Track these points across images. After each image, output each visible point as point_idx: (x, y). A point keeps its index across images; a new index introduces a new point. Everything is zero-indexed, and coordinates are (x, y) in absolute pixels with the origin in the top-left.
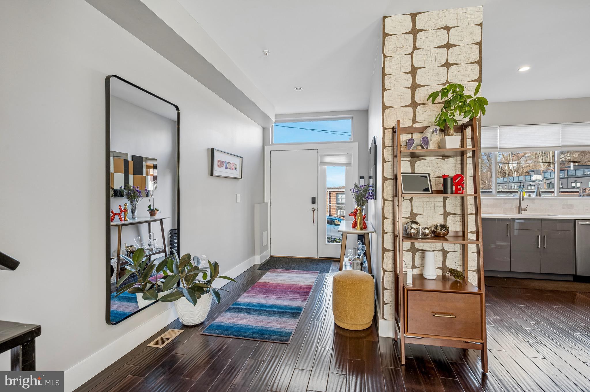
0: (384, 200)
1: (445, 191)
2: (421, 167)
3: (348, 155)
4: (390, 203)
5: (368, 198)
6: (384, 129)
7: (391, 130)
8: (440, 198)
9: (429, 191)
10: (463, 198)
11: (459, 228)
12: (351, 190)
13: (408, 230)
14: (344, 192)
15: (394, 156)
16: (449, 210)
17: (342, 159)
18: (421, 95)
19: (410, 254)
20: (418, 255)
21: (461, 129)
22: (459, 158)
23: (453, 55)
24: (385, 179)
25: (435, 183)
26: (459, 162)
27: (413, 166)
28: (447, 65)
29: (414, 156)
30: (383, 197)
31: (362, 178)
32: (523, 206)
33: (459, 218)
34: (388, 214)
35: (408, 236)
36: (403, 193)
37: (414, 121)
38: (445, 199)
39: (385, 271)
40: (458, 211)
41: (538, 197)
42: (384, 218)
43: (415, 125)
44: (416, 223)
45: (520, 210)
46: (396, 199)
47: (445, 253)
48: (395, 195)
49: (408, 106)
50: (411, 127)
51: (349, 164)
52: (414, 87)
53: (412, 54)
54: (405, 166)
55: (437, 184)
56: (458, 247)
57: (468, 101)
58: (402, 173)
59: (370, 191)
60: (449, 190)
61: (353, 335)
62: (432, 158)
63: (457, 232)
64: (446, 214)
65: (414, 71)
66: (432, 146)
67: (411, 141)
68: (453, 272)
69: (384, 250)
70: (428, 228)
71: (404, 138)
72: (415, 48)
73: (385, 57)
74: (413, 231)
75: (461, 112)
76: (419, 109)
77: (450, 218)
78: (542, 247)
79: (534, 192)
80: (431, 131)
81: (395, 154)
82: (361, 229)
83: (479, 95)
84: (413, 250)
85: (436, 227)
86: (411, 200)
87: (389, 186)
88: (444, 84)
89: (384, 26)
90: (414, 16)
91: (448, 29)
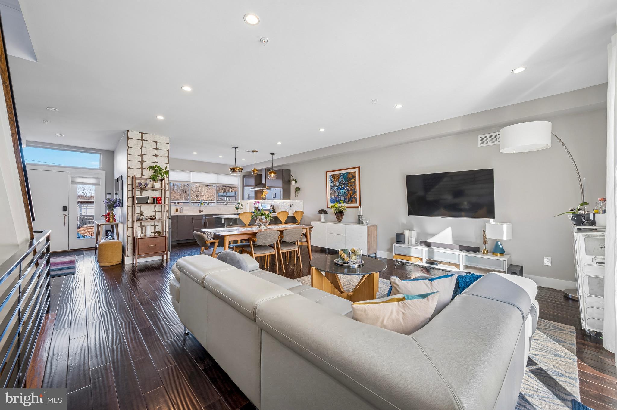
0: (128, 207)
1: (154, 203)
2: (145, 193)
3: (97, 178)
4: (131, 208)
5: (116, 206)
6: (128, 177)
7: (131, 178)
8: (153, 206)
9: (148, 203)
10: (162, 205)
11: (160, 217)
12: (104, 202)
13: (139, 218)
14: (93, 202)
15: (133, 189)
16: (157, 210)
17: (93, 181)
18: (145, 165)
19: (140, 228)
20: (144, 228)
21: (162, 180)
22: (161, 191)
23: (158, 152)
24: (128, 198)
25: (150, 200)
26: (161, 192)
27: (141, 193)
28: (156, 156)
29: (142, 190)
30: (127, 205)
31: (109, 194)
32: (201, 210)
33: (160, 213)
34: (130, 212)
35: (139, 219)
36: (136, 204)
37: (142, 175)
38: (155, 206)
39: (128, 236)
40: (161, 211)
41: (208, 206)
42: (128, 214)
43: (142, 177)
44: (143, 215)
45: (200, 211)
46: (134, 206)
47: (155, 226)
48: (133, 204)
49: (139, 169)
50: (141, 177)
51: (98, 184)
52: (142, 162)
53: (141, 149)
54: (138, 193)
55: (152, 200)
56: (160, 223)
57: (163, 171)
58: (137, 196)
59: (117, 203)
60: (155, 203)
61: (111, 267)
62: (150, 190)
63: (160, 218)
64: (155, 212)
65: (142, 155)
66: (149, 185)
67: (140, 184)
68: (158, 232)
69: (128, 228)
70: (147, 217)
71: (137, 181)
72: (142, 146)
73: (128, 147)
74: (141, 218)
75: (160, 175)
76: (144, 170)
77: (157, 213)
78: (206, 226)
79: (206, 203)
80: (148, 181)
81: (133, 188)
82: (113, 222)
83: (167, 170)
84: (142, 226)
85: (151, 216)
86: (141, 206)
87: (130, 200)
88: (155, 163)
89: (128, 134)
90: (142, 134)
91: (156, 142)
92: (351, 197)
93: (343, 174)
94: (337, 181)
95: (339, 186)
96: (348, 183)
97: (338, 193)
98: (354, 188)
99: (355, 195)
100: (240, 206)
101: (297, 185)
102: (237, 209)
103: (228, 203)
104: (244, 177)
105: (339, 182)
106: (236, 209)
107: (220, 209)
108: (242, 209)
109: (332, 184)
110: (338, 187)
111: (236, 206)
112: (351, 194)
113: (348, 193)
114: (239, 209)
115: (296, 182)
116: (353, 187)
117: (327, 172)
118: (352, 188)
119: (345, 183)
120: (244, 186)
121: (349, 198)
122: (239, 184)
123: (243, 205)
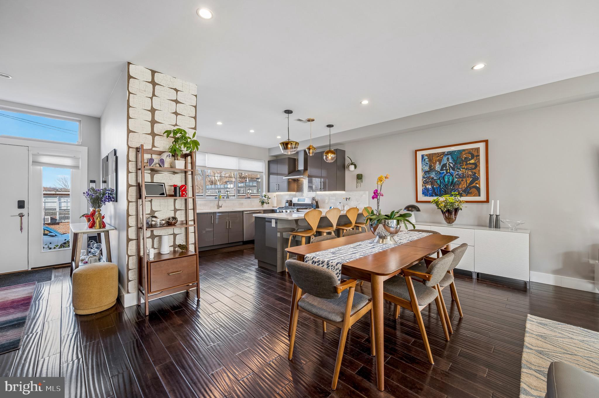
0: (129, 202)
1: (175, 195)
2: (158, 178)
3: (74, 158)
4: (134, 204)
5: (105, 201)
6: (129, 147)
7: (135, 150)
8: (171, 200)
9: (165, 195)
10: (186, 200)
11: (183, 219)
12: (84, 193)
13: (150, 223)
15: (138, 169)
16: (177, 207)
17: (68, 162)
18: (158, 129)
19: (150, 240)
20: (156, 240)
21: (185, 156)
22: (184, 174)
23: (180, 108)
24: (129, 186)
26: (184, 177)
27: (152, 178)
28: (176, 114)
29: (153, 171)
30: (127, 199)
31: (93, 182)
32: (220, 205)
33: (183, 212)
34: (132, 211)
35: (150, 226)
36: (146, 197)
37: (153, 146)
38: (175, 200)
39: (129, 256)
40: (183, 208)
41: (228, 199)
42: (128, 215)
43: (154, 149)
44: (156, 217)
45: (219, 207)
46: (140, 201)
47: (175, 235)
48: (140, 196)
49: (148, 134)
50: (151, 149)
52: (153, 122)
53: (151, 98)
54: (147, 178)
55: (169, 190)
56: (183, 230)
57: (189, 140)
58: (145, 182)
59: (107, 195)
60: (178, 195)
62: (166, 173)
63: (182, 221)
64: (176, 210)
65: (153, 111)
66: (167, 165)
67: (151, 160)
68: (180, 246)
69: (129, 240)
70: (164, 220)
71: (147, 156)
72: (154, 95)
73: (130, 93)
74: (153, 223)
75: (185, 146)
76: (157, 138)
77: (178, 213)
78: (229, 228)
79: (226, 196)
80: (166, 155)
81: (139, 167)
82: (100, 228)
83: (195, 139)
84: (153, 237)
85: (169, 219)
86: (151, 201)
87: (133, 191)
88: (174, 126)
89: (128, 69)
90: (153, 72)
91: (177, 90)
92: (467, 187)
93: (450, 153)
94: (438, 163)
95: (442, 170)
96: (460, 166)
97: (438, 181)
98: (475, 173)
99: (476, 183)
100: (266, 199)
101: (358, 171)
102: (263, 203)
103: (251, 196)
104: (269, 162)
105: (442, 164)
106: (260, 204)
107: (243, 203)
108: (269, 203)
109: (427, 168)
110: (440, 173)
111: (260, 200)
112: (468, 182)
113: (462, 180)
114: (265, 204)
115: (355, 167)
116: (474, 171)
117: (416, 151)
118: (470, 173)
119: (454, 166)
120: (269, 174)
121: (463, 188)
122: (264, 172)
123: (270, 198)
